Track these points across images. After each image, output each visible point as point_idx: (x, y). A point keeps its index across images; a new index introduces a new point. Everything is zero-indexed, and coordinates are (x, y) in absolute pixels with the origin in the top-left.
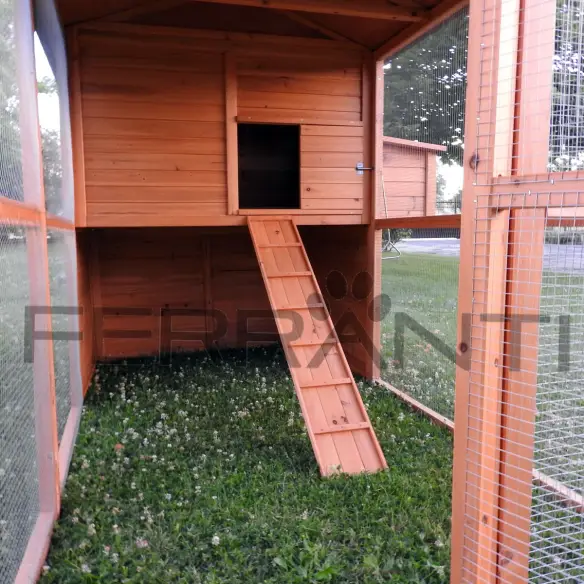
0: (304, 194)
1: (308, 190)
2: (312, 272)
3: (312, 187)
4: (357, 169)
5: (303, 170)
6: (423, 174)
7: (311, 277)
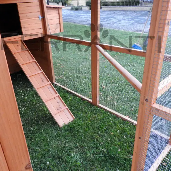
0: (23, 29)
1: (24, 28)
2: (35, 60)
3: (25, 26)
4: (39, 18)
5: (21, 21)
6: (58, 16)
7: (35, 61)
